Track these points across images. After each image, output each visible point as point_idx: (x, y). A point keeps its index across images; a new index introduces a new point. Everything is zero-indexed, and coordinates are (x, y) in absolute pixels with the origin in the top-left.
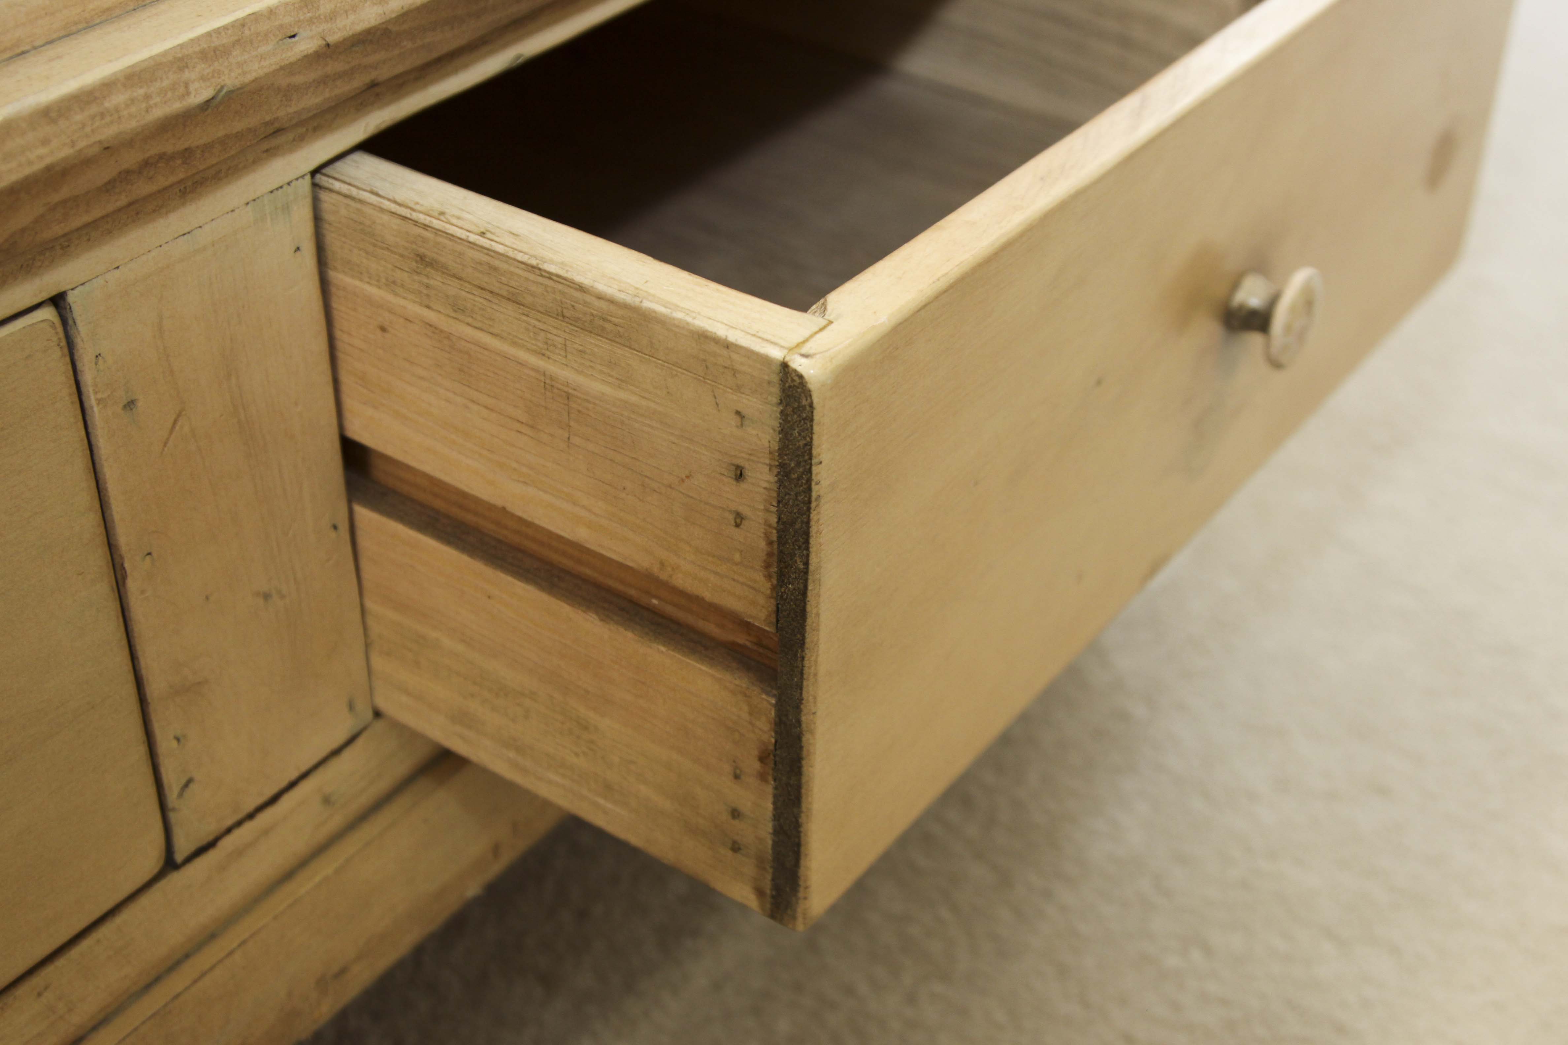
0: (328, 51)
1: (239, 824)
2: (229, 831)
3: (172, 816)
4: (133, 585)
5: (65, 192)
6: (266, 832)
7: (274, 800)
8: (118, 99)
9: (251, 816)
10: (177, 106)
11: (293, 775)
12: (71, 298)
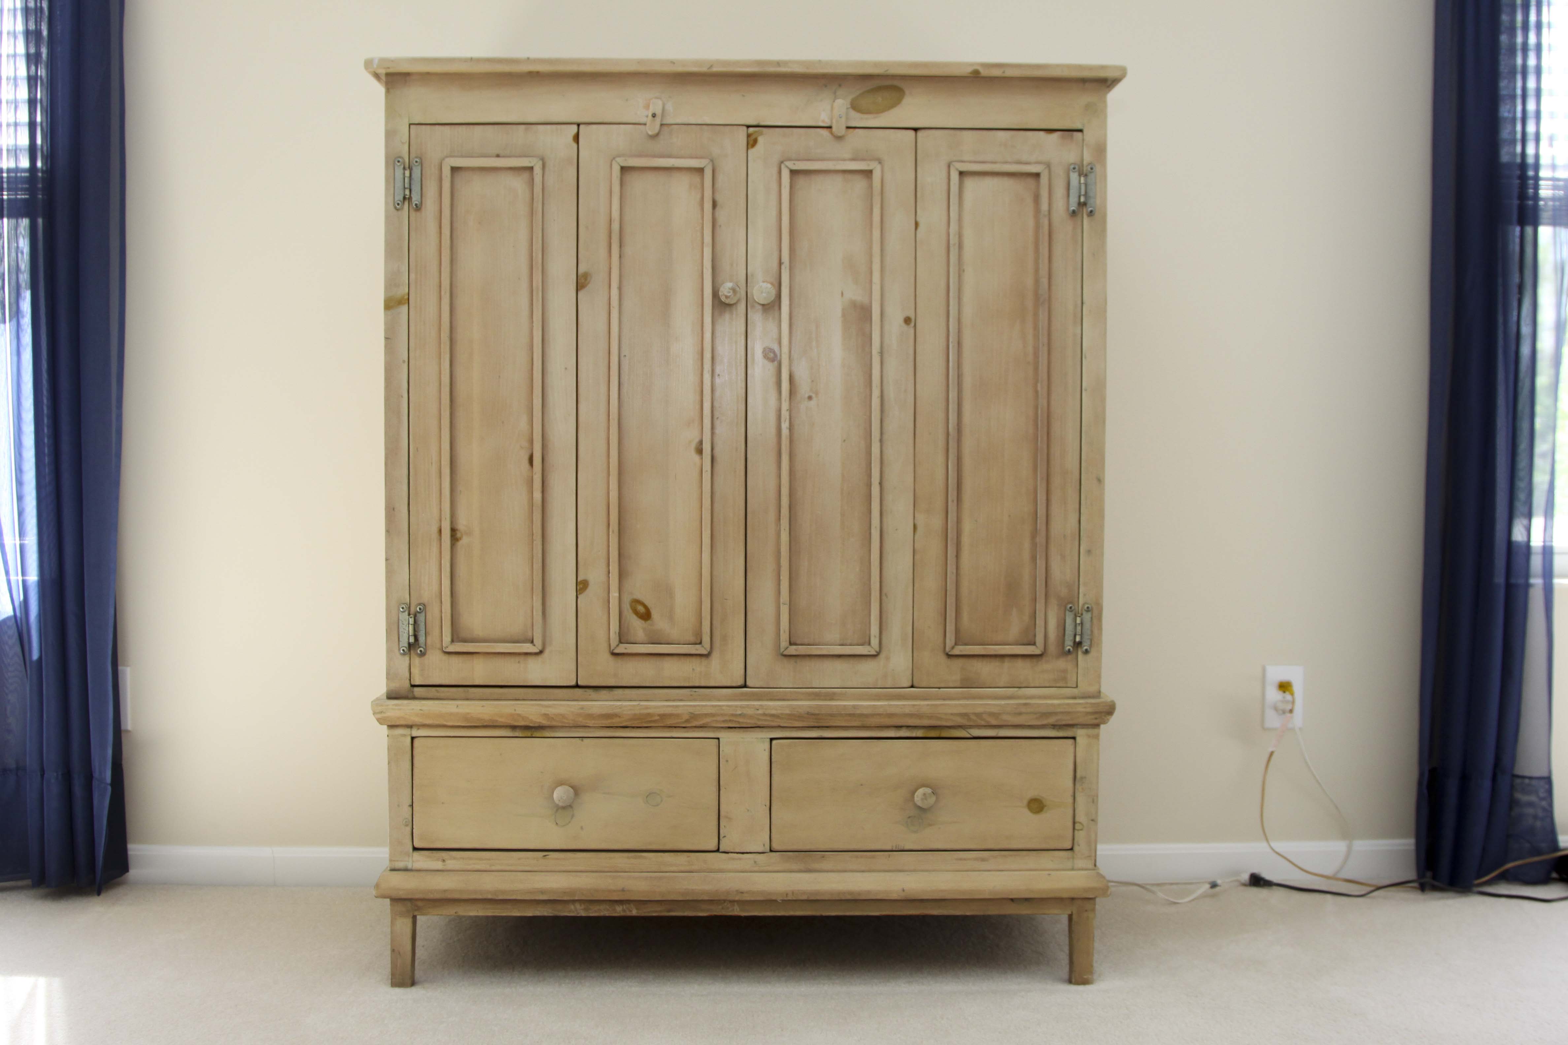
0: (765, 715)
1: (734, 853)
2: (732, 853)
3: (720, 841)
4: (721, 792)
5: (715, 719)
6: (740, 859)
7: (743, 853)
8: (724, 708)
9: (737, 853)
10: (734, 713)
11: (748, 851)
12: (720, 739)
